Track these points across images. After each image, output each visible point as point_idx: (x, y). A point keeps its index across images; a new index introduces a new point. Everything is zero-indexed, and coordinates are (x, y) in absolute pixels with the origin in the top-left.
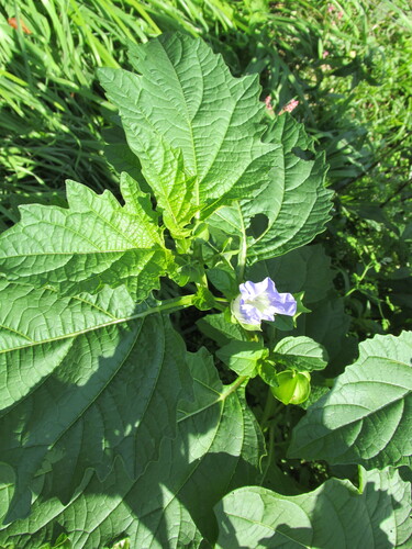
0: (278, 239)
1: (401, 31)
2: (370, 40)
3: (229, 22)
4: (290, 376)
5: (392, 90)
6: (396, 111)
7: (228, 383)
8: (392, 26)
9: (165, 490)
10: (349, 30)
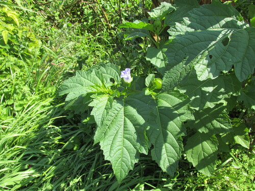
0: (117, 77)
1: (73, 47)
2: (73, 56)
3: (51, 100)
4: (154, 83)
5: (92, 54)
6: (99, 54)
7: (151, 96)
8: (70, 50)
9: (174, 112)
10: (68, 62)
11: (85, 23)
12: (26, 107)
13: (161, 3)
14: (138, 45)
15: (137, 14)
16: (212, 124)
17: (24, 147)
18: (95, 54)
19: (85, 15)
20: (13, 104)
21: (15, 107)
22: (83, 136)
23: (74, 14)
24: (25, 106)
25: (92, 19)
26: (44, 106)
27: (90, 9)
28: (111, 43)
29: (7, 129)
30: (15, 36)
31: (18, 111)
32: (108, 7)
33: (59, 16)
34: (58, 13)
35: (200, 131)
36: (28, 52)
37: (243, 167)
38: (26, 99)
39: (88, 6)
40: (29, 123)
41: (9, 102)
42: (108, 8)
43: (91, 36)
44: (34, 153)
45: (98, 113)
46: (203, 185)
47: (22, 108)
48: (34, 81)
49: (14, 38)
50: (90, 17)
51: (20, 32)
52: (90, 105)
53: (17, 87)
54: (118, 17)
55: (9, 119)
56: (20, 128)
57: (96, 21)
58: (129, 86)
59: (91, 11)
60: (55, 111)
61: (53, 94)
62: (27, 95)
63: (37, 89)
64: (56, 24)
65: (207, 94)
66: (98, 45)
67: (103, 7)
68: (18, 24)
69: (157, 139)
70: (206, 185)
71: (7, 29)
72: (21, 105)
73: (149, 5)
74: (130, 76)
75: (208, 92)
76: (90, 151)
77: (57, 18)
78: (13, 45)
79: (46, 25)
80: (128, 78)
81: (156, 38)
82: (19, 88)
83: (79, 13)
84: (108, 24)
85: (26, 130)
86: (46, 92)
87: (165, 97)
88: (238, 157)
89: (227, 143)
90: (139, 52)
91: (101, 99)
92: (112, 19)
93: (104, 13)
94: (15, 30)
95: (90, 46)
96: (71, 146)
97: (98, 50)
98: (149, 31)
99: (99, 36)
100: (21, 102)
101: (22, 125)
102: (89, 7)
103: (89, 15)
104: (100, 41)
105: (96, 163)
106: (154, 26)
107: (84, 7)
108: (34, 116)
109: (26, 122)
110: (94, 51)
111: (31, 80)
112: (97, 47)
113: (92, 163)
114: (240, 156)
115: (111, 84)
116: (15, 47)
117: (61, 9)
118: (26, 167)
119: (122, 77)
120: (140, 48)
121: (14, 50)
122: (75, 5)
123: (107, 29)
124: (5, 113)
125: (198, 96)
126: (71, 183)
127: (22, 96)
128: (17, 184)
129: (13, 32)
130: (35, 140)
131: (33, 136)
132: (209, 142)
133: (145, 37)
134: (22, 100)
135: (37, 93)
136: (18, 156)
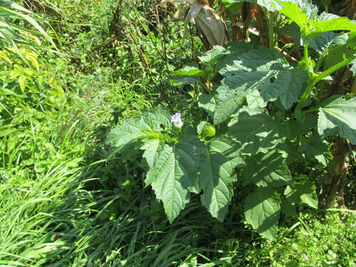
0: (167, 122)
3: (80, 160)
4: (207, 130)
6: (137, 107)
10: (101, 114)
11: (118, 68)
12: (50, 168)
13: (214, 47)
14: (187, 94)
15: (184, 57)
16: (270, 177)
17: (50, 215)
18: (131, 106)
19: (118, 57)
20: (33, 165)
21: (35, 168)
22: (121, 203)
23: (104, 56)
24: (48, 166)
25: (127, 63)
26: (71, 168)
27: (125, 51)
28: (152, 93)
29: (27, 194)
30: (34, 83)
31: (39, 173)
32: (148, 47)
33: (86, 58)
34: (85, 55)
35: (258, 185)
36: (49, 102)
37: (315, 235)
38: (50, 158)
39: (122, 46)
40: (54, 187)
41: (29, 162)
42: (148, 49)
43: (127, 84)
44: (63, 222)
45: (150, 155)
46: (268, 257)
47: (44, 169)
48: (59, 137)
49: (33, 85)
50: (125, 61)
51: (41, 77)
52: (142, 148)
53: (38, 144)
54: (161, 61)
55: (29, 183)
56: (45, 193)
57: (132, 66)
58: (180, 131)
59: (127, 52)
60: (86, 173)
61: (82, 153)
62: (51, 153)
63: (63, 147)
64: (81, 68)
65: (261, 140)
66: (136, 95)
67: (141, 48)
68: (38, 68)
69: (207, 185)
70: (272, 259)
71: (25, 74)
72: (43, 166)
73: (199, 46)
74: (180, 120)
75: (262, 137)
76: (130, 220)
77: (84, 61)
78: (31, 94)
79: (69, 70)
80: (178, 123)
81: (207, 84)
82: (41, 145)
83: (111, 55)
84: (148, 68)
85: (50, 195)
86: (73, 151)
87: (217, 144)
88: (308, 223)
89: (293, 204)
90: (188, 101)
91: (152, 143)
92: (152, 62)
93: (143, 55)
94: (34, 75)
95: (125, 96)
96: (106, 216)
97: (135, 101)
98: (201, 77)
99: (136, 83)
100: (44, 162)
101: (46, 189)
102: (124, 48)
103: (124, 57)
104: (137, 89)
105: (138, 235)
106: (206, 72)
107: (117, 48)
108: (60, 178)
109: (51, 186)
110: (130, 102)
111: (55, 135)
112: (134, 97)
113: (133, 235)
114: (310, 222)
115: (162, 129)
116: (33, 96)
117: (89, 50)
118: (52, 238)
119: (172, 121)
120: (190, 97)
121: (31, 100)
122: (107, 45)
123: (147, 74)
124: (23, 176)
125: (251, 142)
126: (108, 258)
127: (45, 155)
128: (42, 258)
129: (32, 77)
130: (62, 207)
131: (60, 202)
132: (270, 199)
133: (195, 84)
134: (45, 159)
135: (63, 151)
136: (42, 225)
